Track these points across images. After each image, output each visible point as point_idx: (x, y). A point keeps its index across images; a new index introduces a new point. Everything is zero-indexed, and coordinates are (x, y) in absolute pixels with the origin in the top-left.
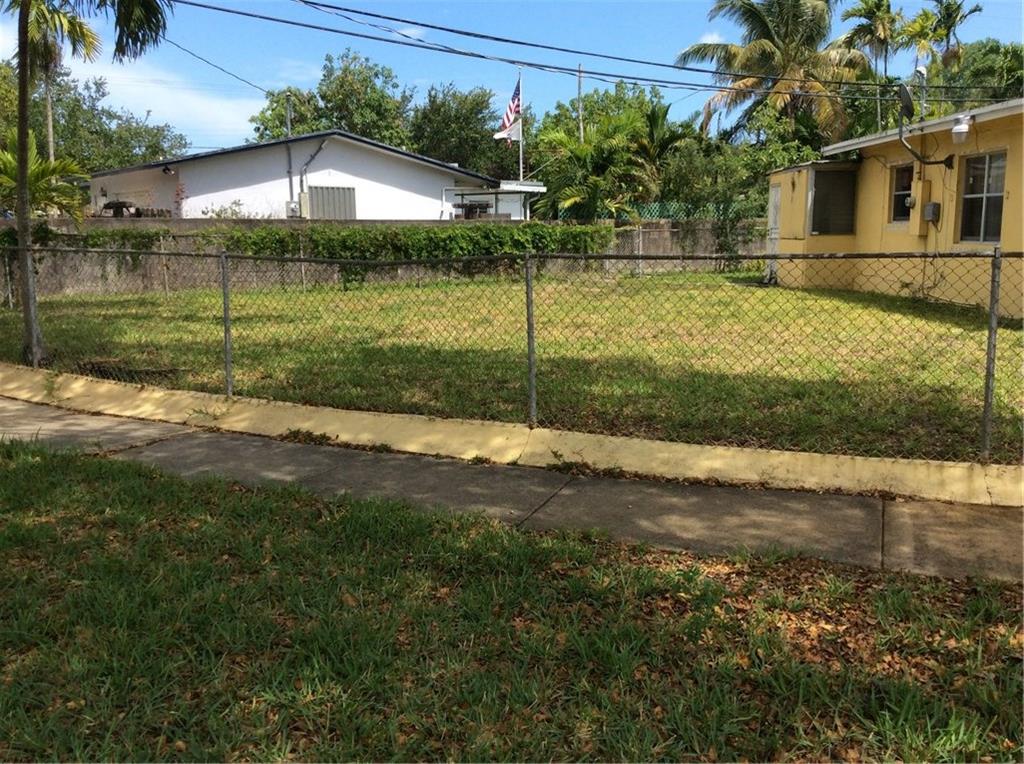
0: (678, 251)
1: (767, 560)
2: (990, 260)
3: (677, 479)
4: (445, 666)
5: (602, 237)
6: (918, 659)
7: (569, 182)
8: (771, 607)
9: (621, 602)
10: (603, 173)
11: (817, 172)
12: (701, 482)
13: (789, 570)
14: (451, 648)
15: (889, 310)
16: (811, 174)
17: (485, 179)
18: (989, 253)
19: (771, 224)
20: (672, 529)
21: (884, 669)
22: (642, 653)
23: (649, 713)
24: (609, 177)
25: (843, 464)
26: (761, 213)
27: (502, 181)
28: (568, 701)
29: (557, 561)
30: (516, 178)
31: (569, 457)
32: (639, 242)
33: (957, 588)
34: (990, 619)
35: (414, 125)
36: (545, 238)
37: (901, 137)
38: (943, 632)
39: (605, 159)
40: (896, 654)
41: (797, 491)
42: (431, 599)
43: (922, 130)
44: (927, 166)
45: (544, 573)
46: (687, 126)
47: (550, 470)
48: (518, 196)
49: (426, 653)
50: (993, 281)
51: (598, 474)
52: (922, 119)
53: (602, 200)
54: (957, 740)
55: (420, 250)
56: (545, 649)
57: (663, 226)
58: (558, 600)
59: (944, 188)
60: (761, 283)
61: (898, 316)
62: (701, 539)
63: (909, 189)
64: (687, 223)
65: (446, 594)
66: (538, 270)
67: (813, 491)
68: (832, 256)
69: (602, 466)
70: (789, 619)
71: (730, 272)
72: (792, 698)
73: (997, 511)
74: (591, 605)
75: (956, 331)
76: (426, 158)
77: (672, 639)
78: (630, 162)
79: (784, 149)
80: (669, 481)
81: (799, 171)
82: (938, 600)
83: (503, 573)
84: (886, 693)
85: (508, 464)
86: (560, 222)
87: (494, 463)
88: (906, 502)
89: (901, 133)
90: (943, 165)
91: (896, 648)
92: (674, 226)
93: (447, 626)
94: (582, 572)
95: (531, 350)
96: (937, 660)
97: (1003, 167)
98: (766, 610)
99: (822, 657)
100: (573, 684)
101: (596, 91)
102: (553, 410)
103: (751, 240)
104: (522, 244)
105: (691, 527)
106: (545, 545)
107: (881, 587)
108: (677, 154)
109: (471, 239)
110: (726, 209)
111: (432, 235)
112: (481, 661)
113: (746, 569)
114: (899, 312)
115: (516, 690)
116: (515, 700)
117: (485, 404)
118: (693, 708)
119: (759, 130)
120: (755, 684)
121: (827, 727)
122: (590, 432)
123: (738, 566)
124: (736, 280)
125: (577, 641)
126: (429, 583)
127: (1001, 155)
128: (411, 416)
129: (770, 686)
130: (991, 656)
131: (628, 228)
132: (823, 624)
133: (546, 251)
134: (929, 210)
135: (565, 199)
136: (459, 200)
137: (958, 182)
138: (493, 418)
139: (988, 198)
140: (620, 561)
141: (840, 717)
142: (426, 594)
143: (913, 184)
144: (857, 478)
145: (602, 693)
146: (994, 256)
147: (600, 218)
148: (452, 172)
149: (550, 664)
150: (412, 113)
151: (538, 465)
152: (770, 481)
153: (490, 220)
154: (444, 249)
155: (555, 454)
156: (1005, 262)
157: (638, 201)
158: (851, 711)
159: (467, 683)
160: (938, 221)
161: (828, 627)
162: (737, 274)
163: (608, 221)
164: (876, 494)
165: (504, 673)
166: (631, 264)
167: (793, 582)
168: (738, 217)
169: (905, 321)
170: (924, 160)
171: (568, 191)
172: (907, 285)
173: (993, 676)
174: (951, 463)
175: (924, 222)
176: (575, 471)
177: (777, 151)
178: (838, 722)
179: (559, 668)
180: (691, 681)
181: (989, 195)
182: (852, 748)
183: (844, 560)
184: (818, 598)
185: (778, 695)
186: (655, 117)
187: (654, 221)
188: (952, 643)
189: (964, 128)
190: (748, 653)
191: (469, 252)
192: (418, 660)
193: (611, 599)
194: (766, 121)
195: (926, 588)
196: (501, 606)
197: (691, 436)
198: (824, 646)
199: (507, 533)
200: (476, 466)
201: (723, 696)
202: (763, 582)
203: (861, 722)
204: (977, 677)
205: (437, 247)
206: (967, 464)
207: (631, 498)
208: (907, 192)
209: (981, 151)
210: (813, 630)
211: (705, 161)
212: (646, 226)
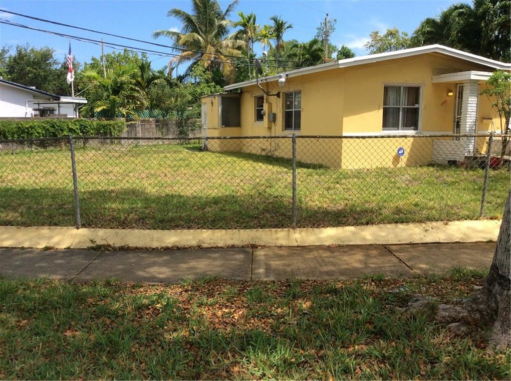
0: (159, 135)
1: (199, 283)
2: (291, 139)
3: (157, 248)
4: (24, 362)
5: (119, 127)
6: (265, 320)
7: (99, 98)
8: (200, 305)
9: (125, 314)
10: (118, 94)
11: (222, 98)
12: (169, 248)
13: (210, 286)
14: (28, 352)
15: (257, 161)
16: (220, 99)
17: (52, 96)
18: (290, 136)
19: (203, 122)
20: (154, 274)
21: (250, 327)
22: (136, 338)
23: (138, 367)
24: (121, 96)
25: (235, 233)
26: (199, 117)
27: (62, 97)
28: (95, 369)
29: (91, 297)
30: (70, 95)
31: (99, 242)
32: (139, 129)
33: (282, 284)
34: (295, 297)
35: (9, 66)
36: (87, 127)
37: (257, 83)
38: (275, 306)
39: (119, 87)
40: (256, 319)
41: (215, 248)
42: (17, 327)
43: (266, 80)
44: (270, 97)
45: (83, 305)
46: (161, 72)
47: (89, 250)
48: (71, 105)
49: (13, 357)
50: (293, 148)
51: (116, 249)
52: (266, 75)
53: (118, 108)
54: (280, 354)
55: (14, 133)
56: (83, 344)
57: (151, 121)
58: (91, 318)
59: (277, 106)
60: (200, 150)
61: (260, 164)
62: (169, 276)
63: (262, 107)
64: (164, 120)
65: (26, 324)
66: (84, 144)
67: (222, 248)
68: (224, 138)
69: (118, 245)
70: (209, 309)
71: (186, 144)
72: (209, 347)
73: (299, 248)
74: (109, 318)
75: (285, 170)
76: (15, 83)
77: (151, 329)
78: (132, 89)
79: (208, 86)
80: (153, 249)
81: (214, 97)
82: (275, 291)
83: (59, 308)
84: (251, 337)
85: (65, 249)
86: (95, 119)
87: (57, 249)
88: (262, 248)
89: (257, 81)
90: (276, 97)
91: (256, 316)
92: (157, 121)
93: (26, 341)
94: (105, 301)
95: (76, 188)
96: (273, 319)
97: (301, 97)
98: (198, 307)
99: (223, 325)
100: (98, 360)
101: (114, 53)
102: (91, 218)
103: (195, 129)
104: (74, 130)
105: (163, 272)
106: (84, 290)
107: (250, 289)
108: (156, 86)
109: (44, 128)
110: (182, 114)
111: (20, 126)
112: (46, 356)
113: (190, 288)
114: (261, 162)
115: (66, 368)
116: (65, 374)
117: (51, 218)
118: (160, 361)
119: (196, 77)
120: (192, 344)
121: (225, 358)
122: (111, 228)
123: (186, 287)
124: (188, 148)
125: (101, 338)
126: (16, 319)
127: (300, 92)
128: (6, 227)
129: (199, 343)
130: (295, 313)
131: (133, 122)
132: (224, 310)
133: (88, 134)
134: (272, 116)
135: (98, 107)
136: (36, 107)
137: (283, 103)
138: (56, 225)
139: (295, 111)
140: (126, 293)
141: (231, 352)
142: (14, 325)
143: (264, 104)
144: (241, 239)
145: (114, 362)
146: (293, 138)
147: (118, 117)
148: (31, 91)
149: (86, 352)
150: (8, 59)
151: (82, 248)
152: (202, 245)
153: (55, 117)
154: (28, 133)
155: (92, 241)
156: (297, 140)
157: (138, 109)
158: (235, 349)
159: (38, 369)
160: (275, 121)
161: (227, 311)
162: (189, 146)
163: (122, 119)
164: (250, 246)
165: (59, 361)
166: (135, 142)
167: (211, 291)
168: (188, 118)
169: (264, 166)
170: (268, 94)
171: (99, 103)
172: (264, 150)
173: (296, 322)
174: (280, 229)
175: (269, 122)
176: (103, 249)
177: (204, 87)
178: (229, 355)
179: (91, 353)
180: (160, 348)
181: (295, 110)
182: (236, 366)
183: (234, 278)
184: (222, 298)
185: (202, 347)
186: (144, 67)
187: (147, 119)
188: (279, 310)
189: (283, 80)
190: (189, 329)
191: (43, 134)
192: (8, 362)
193: (120, 313)
194: (198, 72)
195: (269, 286)
196: (58, 326)
197: (164, 227)
198: (224, 320)
199: (63, 286)
200: (45, 252)
201: (176, 352)
202: (197, 293)
203: (240, 353)
204: (290, 324)
205: (23, 132)
206: (286, 229)
207: (133, 260)
208: (261, 108)
209: (291, 90)
210: (220, 313)
211: (170, 90)
212: (142, 121)
